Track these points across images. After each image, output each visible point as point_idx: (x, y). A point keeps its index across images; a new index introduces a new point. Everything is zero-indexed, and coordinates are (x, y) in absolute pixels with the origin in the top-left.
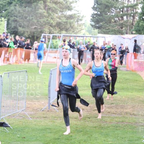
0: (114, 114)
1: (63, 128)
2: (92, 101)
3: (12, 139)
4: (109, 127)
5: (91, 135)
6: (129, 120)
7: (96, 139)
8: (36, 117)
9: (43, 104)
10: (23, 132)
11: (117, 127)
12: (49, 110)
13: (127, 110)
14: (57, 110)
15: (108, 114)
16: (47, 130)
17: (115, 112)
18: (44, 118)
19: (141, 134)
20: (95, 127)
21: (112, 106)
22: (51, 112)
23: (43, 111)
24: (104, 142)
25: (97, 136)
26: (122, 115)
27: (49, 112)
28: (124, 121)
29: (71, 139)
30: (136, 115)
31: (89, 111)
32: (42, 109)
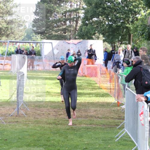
1: (39, 131)
2: (55, 106)
4: (80, 129)
5: (67, 137)
6: (97, 123)
7: (72, 139)
8: (8, 121)
9: (9, 109)
10: (3, 135)
11: (88, 129)
12: (17, 115)
13: (91, 114)
14: (26, 115)
16: (25, 133)
17: (80, 116)
18: (16, 122)
19: (111, 135)
20: (68, 129)
22: (20, 117)
23: (11, 116)
24: (80, 142)
25: (72, 137)
26: (88, 118)
27: (17, 117)
28: (92, 124)
29: (50, 141)
30: (101, 118)
31: (55, 115)
32: (10, 114)
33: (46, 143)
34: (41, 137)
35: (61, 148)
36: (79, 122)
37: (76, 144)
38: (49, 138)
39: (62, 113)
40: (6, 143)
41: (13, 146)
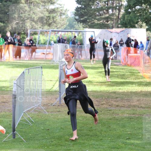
0: (122, 107)
1: (81, 120)
2: (97, 96)
3: (37, 131)
4: (123, 119)
5: (110, 127)
6: (140, 112)
7: (115, 129)
8: (50, 111)
9: (51, 99)
10: (46, 124)
11: (131, 119)
12: (59, 105)
13: (134, 104)
15: (117, 107)
16: (67, 122)
17: (123, 106)
18: (58, 112)
20: (110, 119)
21: (118, 100)
22: (62, 107)
23: (54, 105)
24: (123, 132)
25: (115, 127)
26: (130, 108)
27: (60, 106)
28: (135, 114)
29: (92, 131)
30: (144, 108)
31: (98, 104)
32: (52, 104)
33: (89, 133)
34: (83, 127)
35: (103, 138)
36: (122, 111)
37: (119, 134)
38: (91, 128)
39: (105, 103)
40: (48, 133)
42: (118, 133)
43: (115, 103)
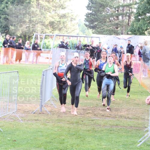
0: (108, 117)
1: (55, 131)
2: (86, 104)
3: (2, 142)
4: (102, 131)
5: (85, 139)
6: (124, 124)
7: (89, 142)
8: (27, 119)
9: (35, 106)
10: (14, 135)
11: (111, 131)
12: (40, 112)
13: (121, 114)
14: (49, 113)
15: (102, 117)
16: (39, 133)
17: (109, 115)
18: (36, 120)
20: (89, 131)
22: (43, 115)
23: (34, 113)
24: (97, 146)
25: (90, 140)
26: (116, 118)
27: (40, 114)
29: (64, 143)
30: (131, 119)
31: (82, 113)
32: (33, 111)
33: (59, 146)
38: (64, 140)
39: (91, 112)
40: (14, 145)
41: (20, 148)
42: (92, 147)
43: (101, 112)
